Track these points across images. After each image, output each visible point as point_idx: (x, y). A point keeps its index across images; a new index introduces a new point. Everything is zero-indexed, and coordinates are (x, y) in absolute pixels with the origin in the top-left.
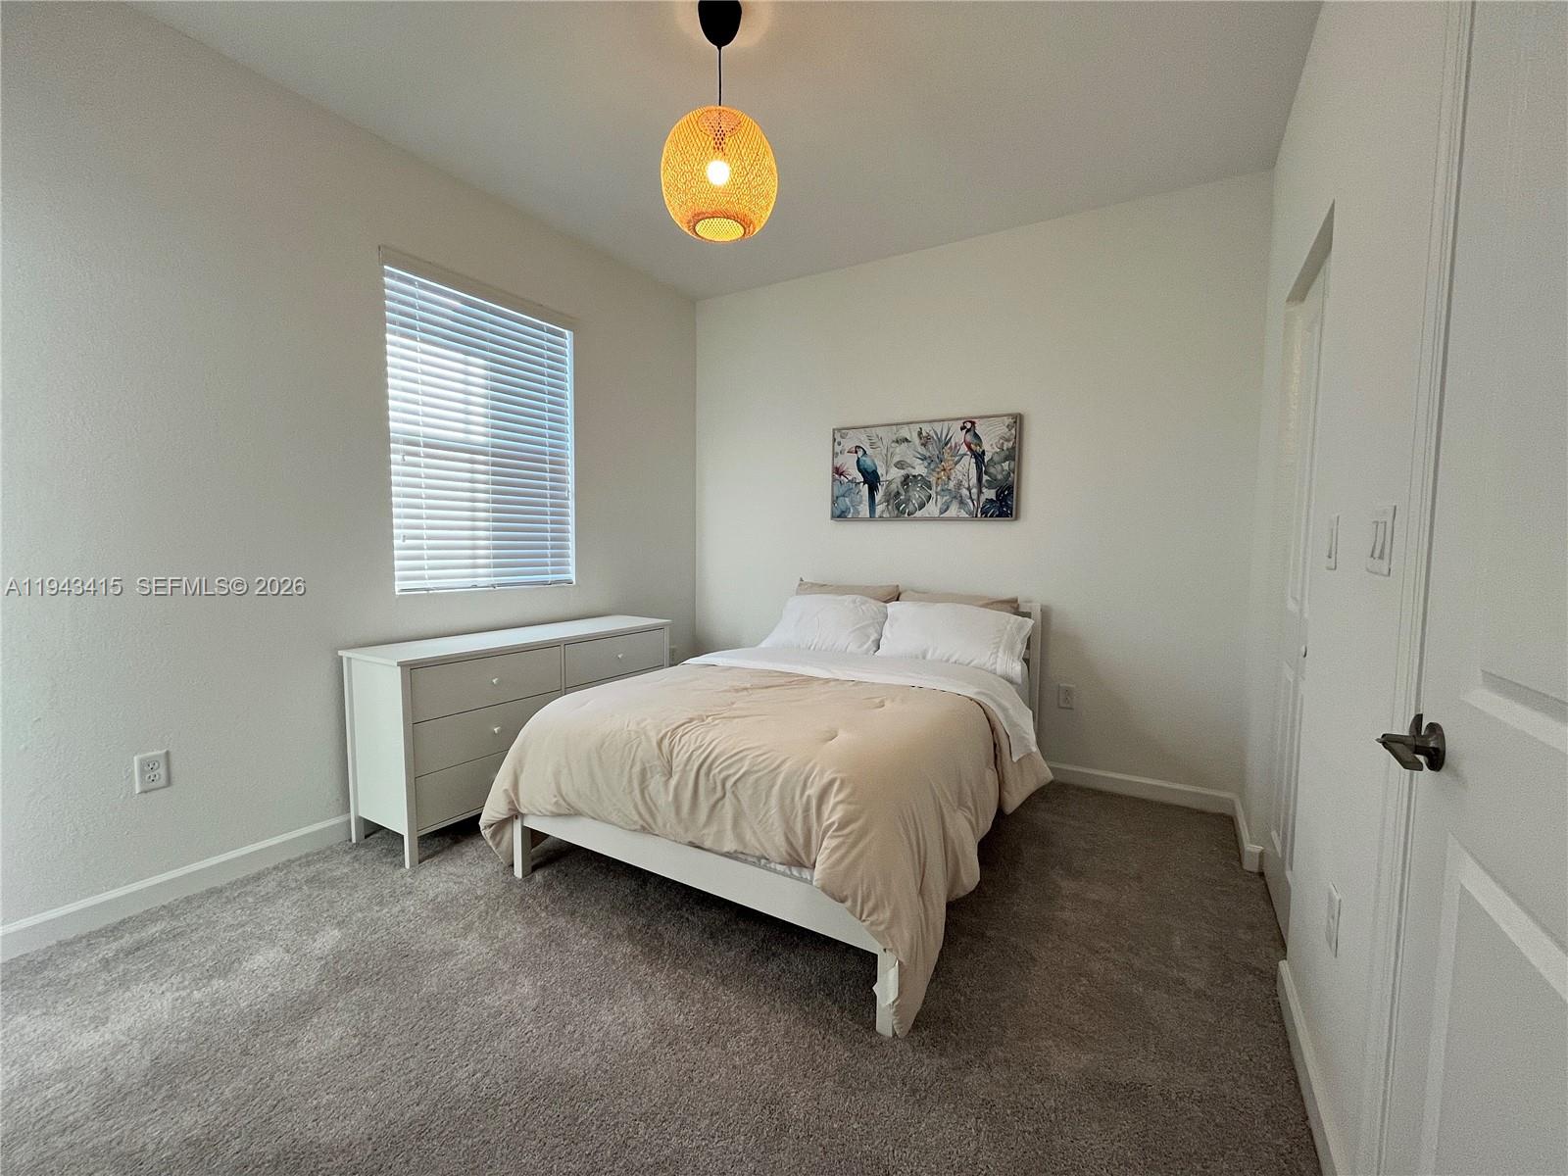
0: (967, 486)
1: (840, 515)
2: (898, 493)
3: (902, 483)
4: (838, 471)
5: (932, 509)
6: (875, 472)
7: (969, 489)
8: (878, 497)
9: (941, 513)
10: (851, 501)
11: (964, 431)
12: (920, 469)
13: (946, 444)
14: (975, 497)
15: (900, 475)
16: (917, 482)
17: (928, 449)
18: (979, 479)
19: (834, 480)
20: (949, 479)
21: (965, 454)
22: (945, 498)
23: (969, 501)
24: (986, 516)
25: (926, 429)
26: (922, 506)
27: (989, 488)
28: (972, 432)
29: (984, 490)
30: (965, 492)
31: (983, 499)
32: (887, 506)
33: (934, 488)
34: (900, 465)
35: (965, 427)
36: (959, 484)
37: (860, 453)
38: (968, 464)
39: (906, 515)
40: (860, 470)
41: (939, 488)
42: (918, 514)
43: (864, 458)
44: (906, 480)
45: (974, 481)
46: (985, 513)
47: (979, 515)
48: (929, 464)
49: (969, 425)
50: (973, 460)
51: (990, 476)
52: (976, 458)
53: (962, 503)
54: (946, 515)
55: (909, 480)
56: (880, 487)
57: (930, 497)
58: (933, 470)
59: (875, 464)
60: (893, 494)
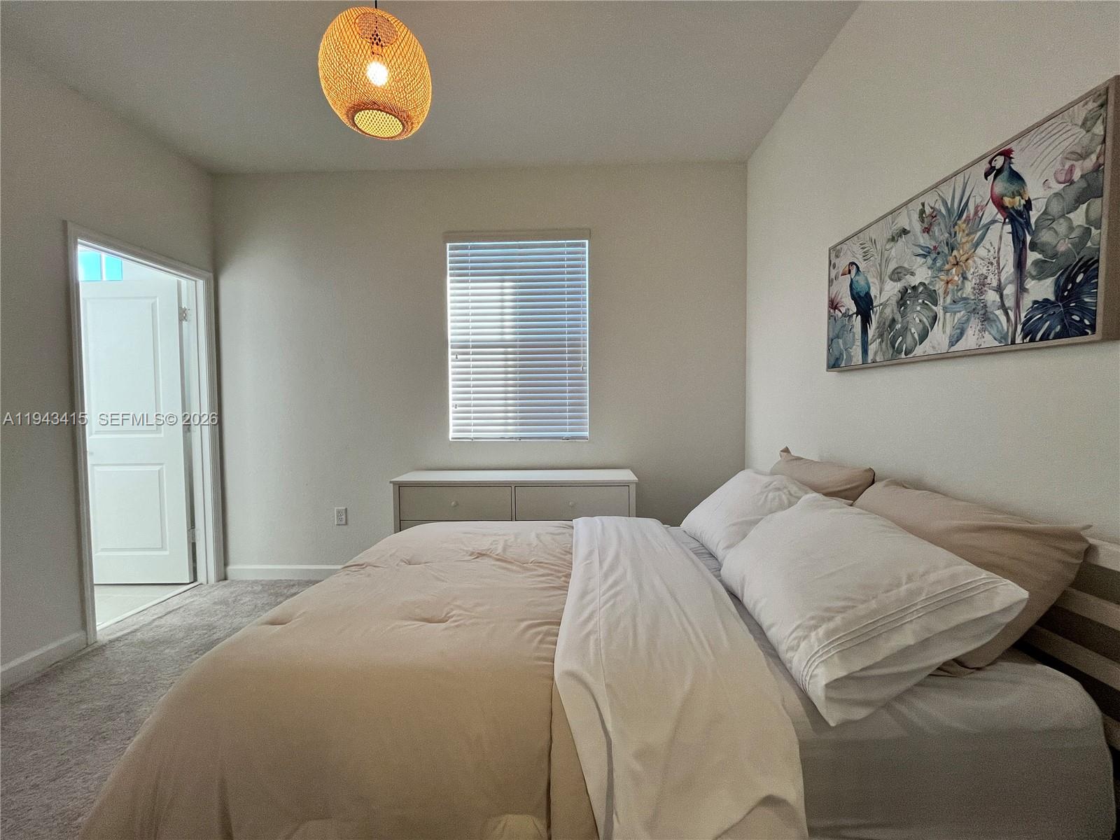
0: (995, 284)
1: (834, 364)
2: (893, 321)
3: (898, 303)
4: (833, 305)
5: (939, 338)
6: (868, 294)
7: (999, 289)
8: (871, 332)
9: (952, 344)
10: (845, 343)
11: (991, 177)
12: (922, 274)
13: (960, 216)
14: (1010, 303)
15: (897, 290)
16: (917, 297)
17: (933, 237)
18: (1020, 264)
19: (830, 316)
20: (965, 278)
21: (994, 222)
22: (958, 315)
23: (999, 313)
24: (1032, 340)
25: (931, 200)
26: (924, 336)
27: (1040, 276)
28: (1005, 174)
29: (1030, 284)
30: (992, 297)
31: (1027, 302)
32: (880, 343)
33: (941, 302)
34: (897, 275)
35: (993, 168)
36: (982, 285)
37: (854, 271)
38: (1000, 237)
39: (903, 355)
40: (853, 298)
41: (949, 300)
42: (919, 351)
43: (857, 278)
44: (904, 298)
45: (1009, 269)
46: (1029, 332)
47: (1018, 340)
48: (935, 260)
49: (999, 162)
50: (1008, 228)
51: (1042, 252)
52: (1013, 221)
53: (986, 318)
54: (960, 346)
55: (906, 297)
56: (873, 316)
57: (935, 318)
58: (940, 270)
59: (868, 284)
60: (887, 324)
